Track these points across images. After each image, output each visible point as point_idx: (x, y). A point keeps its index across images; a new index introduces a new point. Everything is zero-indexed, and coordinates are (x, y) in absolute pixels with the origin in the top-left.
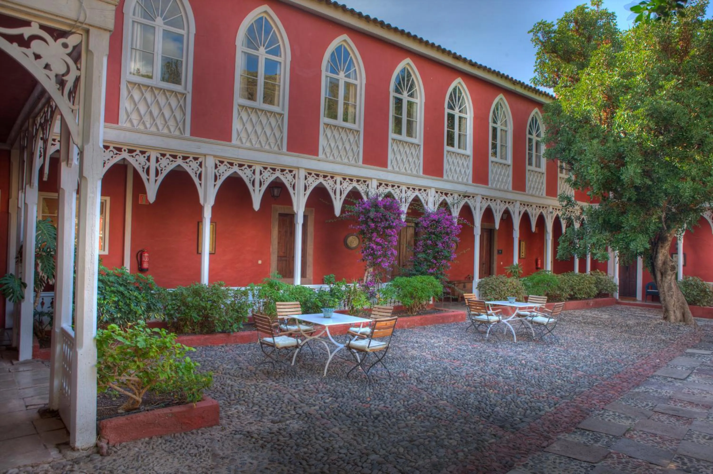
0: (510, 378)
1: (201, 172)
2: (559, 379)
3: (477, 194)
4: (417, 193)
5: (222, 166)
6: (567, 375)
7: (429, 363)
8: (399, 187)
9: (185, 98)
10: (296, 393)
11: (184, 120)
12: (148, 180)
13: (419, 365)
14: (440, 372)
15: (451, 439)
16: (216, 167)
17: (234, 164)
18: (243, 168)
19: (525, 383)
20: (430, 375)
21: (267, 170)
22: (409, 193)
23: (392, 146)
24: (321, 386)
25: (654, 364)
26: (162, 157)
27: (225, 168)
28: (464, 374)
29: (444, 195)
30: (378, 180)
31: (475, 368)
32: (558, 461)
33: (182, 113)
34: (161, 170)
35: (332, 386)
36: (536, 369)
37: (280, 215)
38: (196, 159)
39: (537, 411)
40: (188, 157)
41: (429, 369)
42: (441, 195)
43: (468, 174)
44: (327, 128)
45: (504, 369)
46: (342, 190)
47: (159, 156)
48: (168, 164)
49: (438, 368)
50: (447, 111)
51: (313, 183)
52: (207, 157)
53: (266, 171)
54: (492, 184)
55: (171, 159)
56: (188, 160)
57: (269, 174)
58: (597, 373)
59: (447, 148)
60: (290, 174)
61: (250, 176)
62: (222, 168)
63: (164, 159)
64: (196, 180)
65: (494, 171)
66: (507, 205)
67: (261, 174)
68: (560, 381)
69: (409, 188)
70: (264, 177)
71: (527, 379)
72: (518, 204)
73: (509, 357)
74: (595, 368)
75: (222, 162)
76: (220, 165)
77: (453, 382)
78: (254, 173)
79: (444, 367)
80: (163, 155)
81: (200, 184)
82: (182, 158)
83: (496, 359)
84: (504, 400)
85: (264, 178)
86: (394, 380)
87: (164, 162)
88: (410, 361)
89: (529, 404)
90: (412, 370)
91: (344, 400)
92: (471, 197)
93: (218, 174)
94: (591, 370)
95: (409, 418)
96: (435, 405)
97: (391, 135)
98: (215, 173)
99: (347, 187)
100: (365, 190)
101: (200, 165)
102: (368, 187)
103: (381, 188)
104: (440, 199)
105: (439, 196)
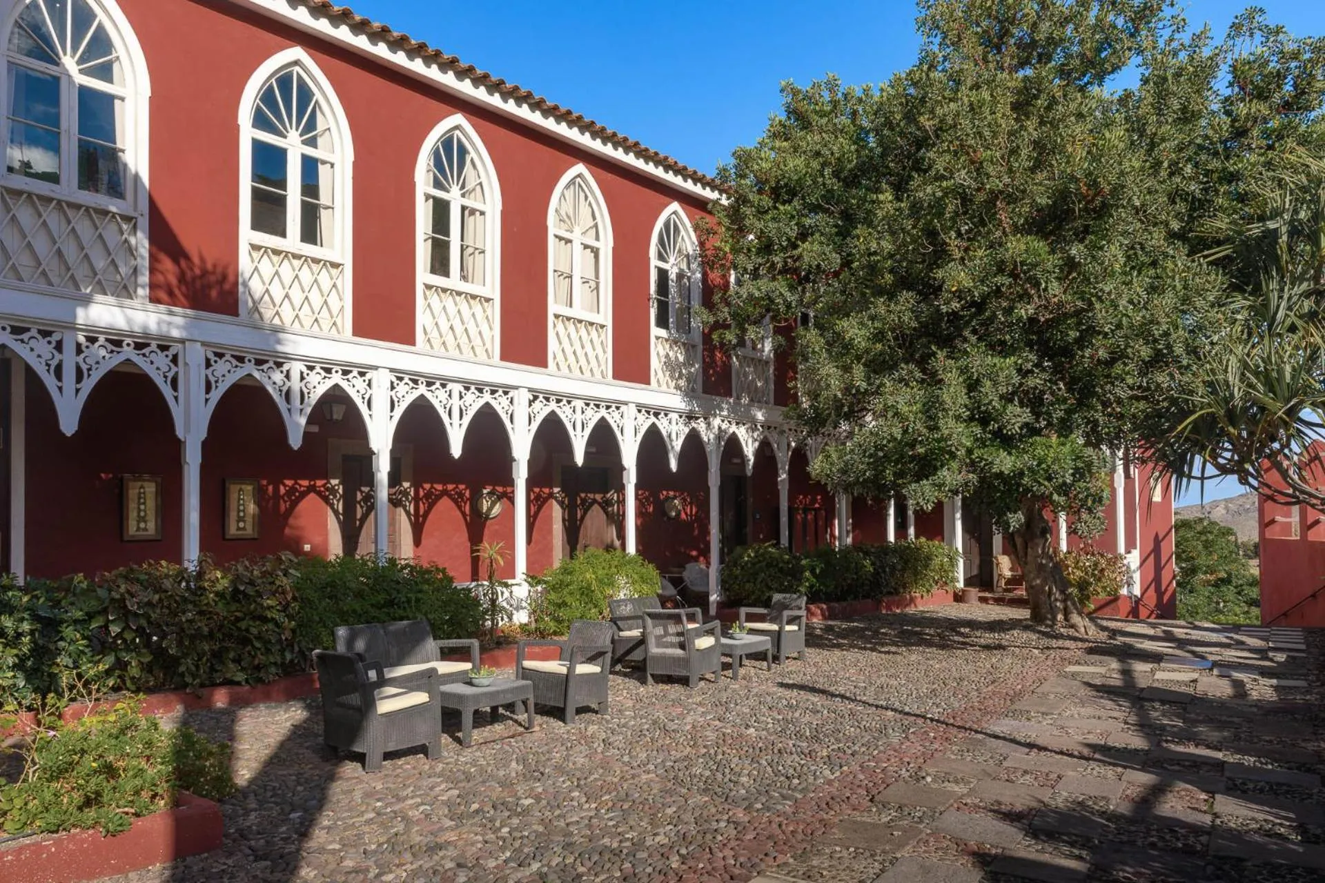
1: (177, 373)
3: (712, 414)
4: (603, 412)
5: (221, 362)
7: (627, 711)
8: (569, 402)
9: (135, 226)
11: (135, 270)
12: (60, 389)
13: (609, 718)
16: (208, 364)
17: (246, 360)
18: (265, 367)
20: (628, 732)
22: (589, 413)
23: (555, 326)
26: (89, 344)
27: (228, 366)
28: (688, 727)
29: (652, 416)
30: (530, 390)
31: (709, 717)
33: (128, 257)
34: (89, 369)
36: (814, 713)
37: (346, 458)
38: (163, 348)
39: (811, 780)
40: (147, 345)
41: (626, 721)
42: (646, 416)
43: (694, 378)
44: (429, 292)
45: (759, 716)
46: (464, 409)
47: (82, 341)
48: (104, 358)
49: (644, 719)
50: (654, 263)
51: (406, 396)
52: (187, 343)
53: (313, 374)
55: (110, 347)
56: (146, 351)
57: (319, 378)
58: (916, 713)
59: (655, 331)
60: (360, 379)
62: (221, 367)
63: (94, 347)
64: (167, 391)
65: (742, 374)
67: (302, 378)
68: (852, 729)
69: (588, 405)
70: (309, 386)
71: (797, 729)
73: (770, 694)
74: (915, 705)
75: (220, 356)
76: (216, 362)
78: (287, 376)
80: (92, 340)
81: (176, 398)
84: (755, 765)
87: (94, 353)
89: (799, 769)
90: (595, 727)
92: (702, 419)
93: (212, 379)
94: (907, 708)
95: (586, 806)
96: (635, 781)
97: (553, 307)
98: (207, 376)
99: (474, 403)
100: (507, 408)
101: (175, 360)
102: (511, 402)
103: (537, 405)
104: (645, 423)
105: (644, 418)
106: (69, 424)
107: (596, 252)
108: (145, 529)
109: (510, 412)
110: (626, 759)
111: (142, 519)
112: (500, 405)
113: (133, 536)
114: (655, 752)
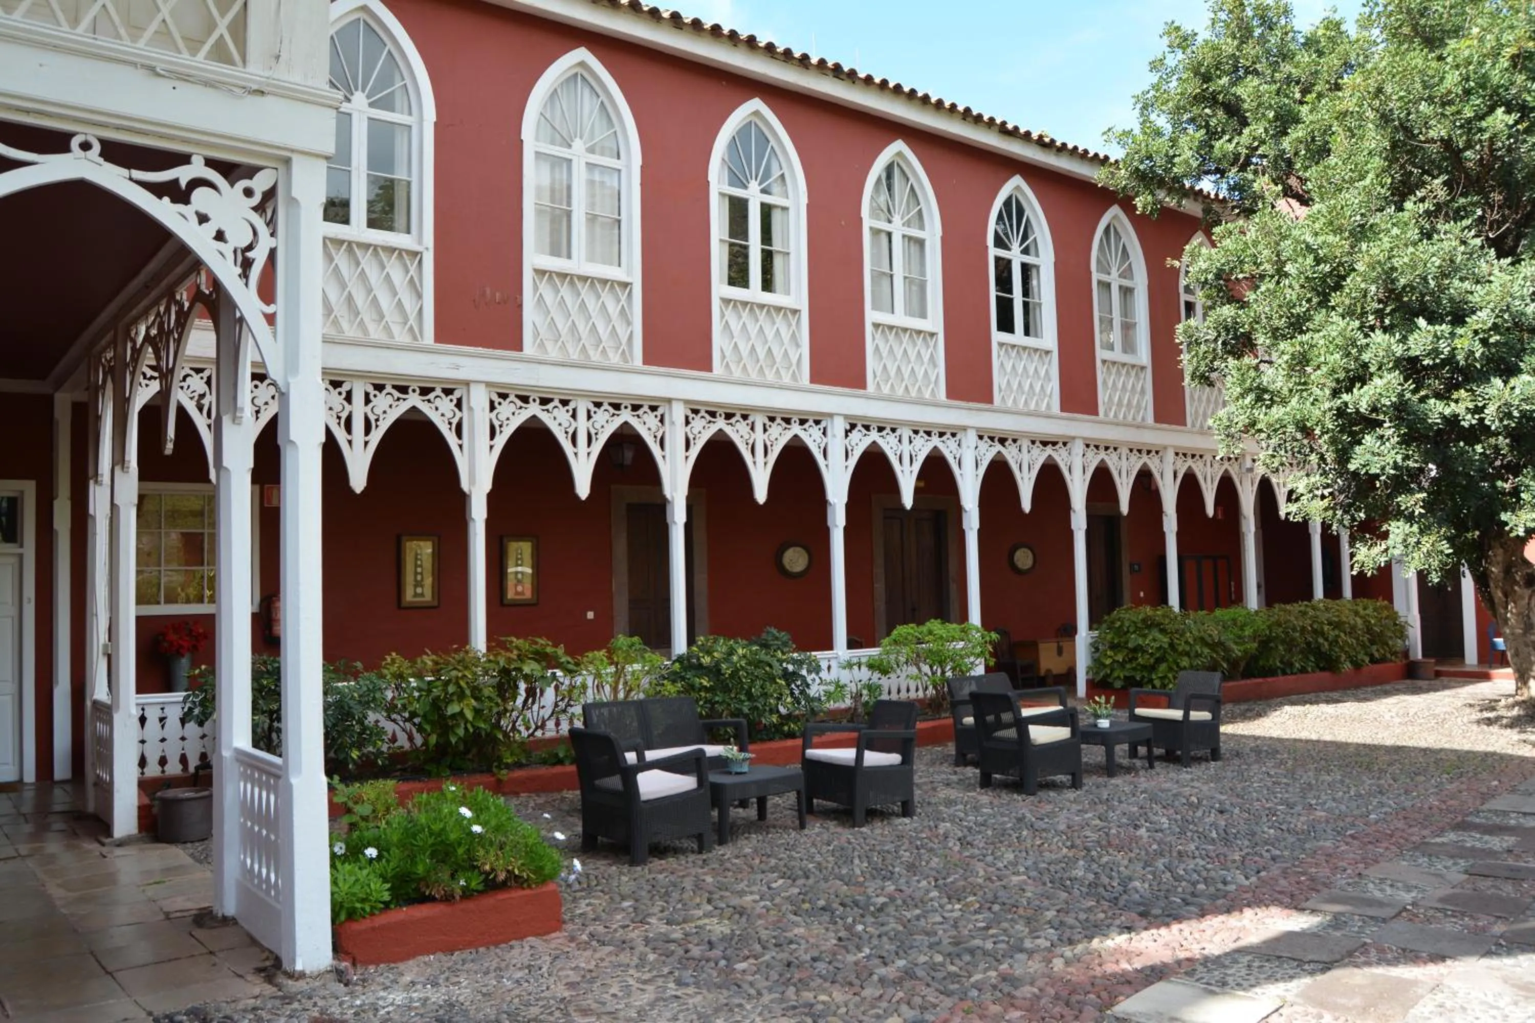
0: (1162, 831)
1: (461, 419)
2: (1270, 828)
3: (1074, 438)
4: (935, 441)
5: (505, 403)
6: (1289, 819)
7: (985, 810)
8: (893, 431)
9: (420, 262)
10: (705, 874)
11: (421, 309)
12: (350, 442)
13: (962, 815)
14: (1009, 825)
15: (1038, 937)
16: (492, 408)
17: (531, 400)
18: (550, 406)
19: (1195, 838)
20: (990, 832)
21: (603, 408)
22: (919, 441)
23: (874, 339)
24: (757, 861)
25: (1484, 790)
26: (377, 393)
27: (512, 408)
28: (1062, 827)
29: (997, 443)
30: (846, 417)
31: (1087, 816)
32: (1256, 964)
33: (414, 295)
34: (377, 420)
35: (780, 860)
36: (1221, 812)
37: (631, 507)
38: (448, 392)
39: (1220, 886)
40: (432, 390)
41: (985, 821)
42: (990, 442)
43: (1048, 392)
44: (727, 307)
45: (1150, 814)
46: (769, 444)
47: (371, 389)
48: (391, 406)
49: (1006, 819)
50: (993, 252)
51: (703, 431)
52: (472, 386)
53: (600, 411)
54: (1106, 415)
55: (397, 394)
56: (431, 396)
57: (607, 416)
58: (1355, 813)
59: (998, 336)
60: (652, 415)
61: (565, 424)
62: (505, 410)
63: (381, 396)
64: (451, 439)
65: (1110, 384)
66: (1145, 458)
67: (589, 417)
68: (1272, 831)
69: (916, 433)
70: (596, 425)
71: (1201, 830)
72: (1170, 456)
73: (1163, 791)
74: (1354, 804)
75: (504, 396)
77: (1038, 843)
78: (574, 416)
79: (1020, 816)
80: (380, 388)
81: (461, 446)
82: (418, 391)
83: (1134, 795)
84: (1149, 869)
85: (598, 426)
86: (911, 843)
87: (381, 401)
88: (941, 808)
89: (1204, 873)
90: (948, 825)
91: (811, 881)
92: (1061, 444)
93: (497, 424)
94: (1343, 808)
95: (949, 907)
96: (1003, 883)
97: (871, 316)
98: (491, 420)
99: (780, 437)
100: (819, 440)
101: (459, 405)
102: (824, 433)
103: (855, 435)
104: (989, 453)
105: (987, 446)
106: (358, 480)
107: (921, 243)
108: (422, 595)
109: (822, 446)
110: (990, 859)
111: (418, 584)
112: (812, 438)
113: (410, 602)
114: (1024, 854)
